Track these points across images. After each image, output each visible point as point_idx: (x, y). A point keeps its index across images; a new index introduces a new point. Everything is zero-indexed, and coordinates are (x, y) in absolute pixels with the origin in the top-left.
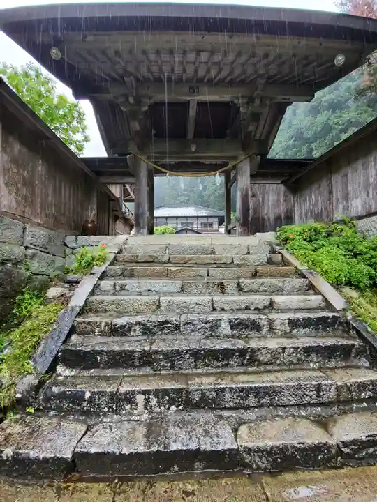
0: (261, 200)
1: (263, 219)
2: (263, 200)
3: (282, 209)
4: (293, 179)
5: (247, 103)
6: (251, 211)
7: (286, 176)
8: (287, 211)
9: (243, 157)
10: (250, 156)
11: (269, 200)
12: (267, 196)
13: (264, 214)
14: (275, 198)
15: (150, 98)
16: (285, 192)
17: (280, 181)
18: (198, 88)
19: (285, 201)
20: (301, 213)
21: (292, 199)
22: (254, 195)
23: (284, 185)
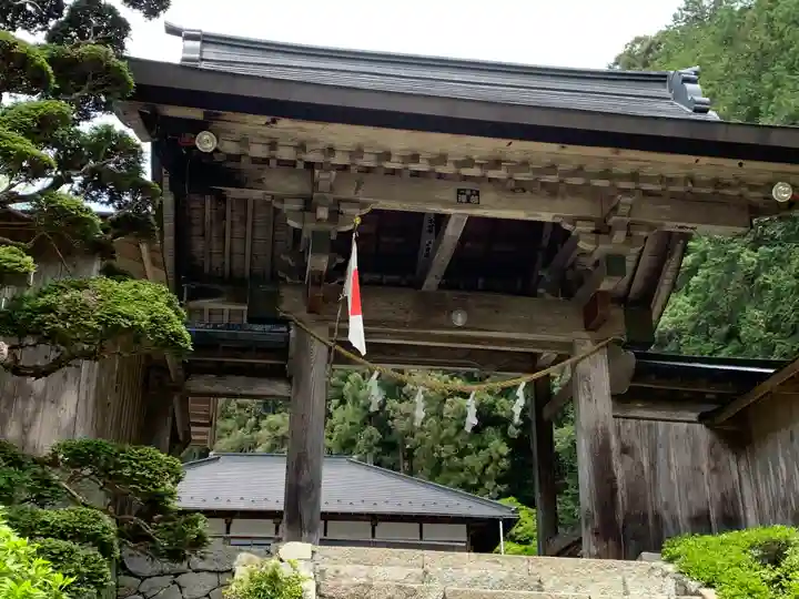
0: (646, 464)
1: (657, 517)
2: (653, 466)
3: (708, 492)
4: (731, 412)
5: (596, 232)
6: (621, 494)
7: (710, 402)
8: (724, 498)
9: (589, 346)
10: (607, 345)
11: (669, 466)
12: (661, 452)
13: (660, 506)
14: (687, 459)
15: (363, 205)
16: (712, 446)
17: (693, 416)
18: (478, 193)
19: (714, 470)
20: (759, 506)
21: (733, 464)
22: (625, 450)
23: (707, 426)
